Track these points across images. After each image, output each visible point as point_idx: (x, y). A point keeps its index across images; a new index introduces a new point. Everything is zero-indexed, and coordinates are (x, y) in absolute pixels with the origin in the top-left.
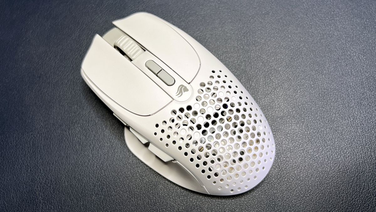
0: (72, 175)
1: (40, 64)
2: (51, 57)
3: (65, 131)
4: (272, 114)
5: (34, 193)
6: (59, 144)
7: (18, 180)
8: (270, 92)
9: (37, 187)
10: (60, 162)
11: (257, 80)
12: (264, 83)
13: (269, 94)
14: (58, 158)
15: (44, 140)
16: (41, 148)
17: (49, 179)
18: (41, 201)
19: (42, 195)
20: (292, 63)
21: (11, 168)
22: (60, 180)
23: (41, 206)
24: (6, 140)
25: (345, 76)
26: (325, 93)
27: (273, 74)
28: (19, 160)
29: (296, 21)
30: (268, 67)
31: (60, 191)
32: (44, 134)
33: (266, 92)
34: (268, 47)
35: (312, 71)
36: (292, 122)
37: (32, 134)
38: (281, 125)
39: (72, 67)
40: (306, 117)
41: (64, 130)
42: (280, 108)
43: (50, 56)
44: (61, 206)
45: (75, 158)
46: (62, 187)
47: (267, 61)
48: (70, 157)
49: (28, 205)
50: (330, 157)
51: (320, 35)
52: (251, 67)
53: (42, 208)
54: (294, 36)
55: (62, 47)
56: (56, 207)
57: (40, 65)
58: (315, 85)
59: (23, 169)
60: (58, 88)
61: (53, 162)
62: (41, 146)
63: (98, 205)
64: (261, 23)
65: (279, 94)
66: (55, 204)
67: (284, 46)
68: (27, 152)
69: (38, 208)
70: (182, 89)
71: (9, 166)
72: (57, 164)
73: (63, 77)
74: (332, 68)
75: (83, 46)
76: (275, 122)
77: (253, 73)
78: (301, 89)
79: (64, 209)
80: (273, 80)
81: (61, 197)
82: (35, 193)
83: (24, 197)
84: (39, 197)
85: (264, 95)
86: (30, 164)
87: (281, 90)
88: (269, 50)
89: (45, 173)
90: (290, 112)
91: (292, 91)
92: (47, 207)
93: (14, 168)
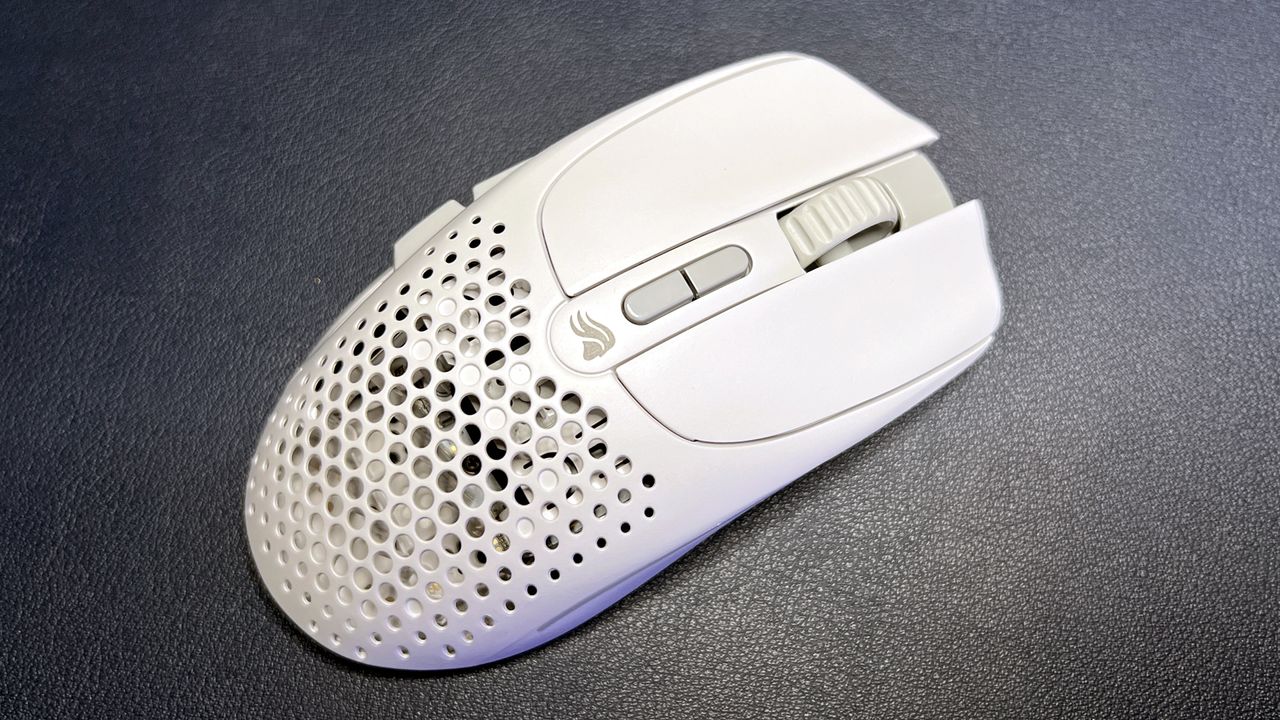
0: (198, 500)
1: (267, 84)
2: (313, 79)
3: (245, 345)
4: (958, 605)
5: (48, 501)
6: (206, 377)
7: (19, 436)
8: (987, 529)
9: (69, 488)
10: (180, 438)
11: (958, 467)
12: (977, 488)
13: (977, 534)
14: (181, 421)
15: (164, 340)
16: (140, 365)
17: (120, 478)
18: (59, 538)
19: (71, 519)
20: (1105, 464)
21: (15, 385)
22: (152, 499)
23: (52, 553)
24: (45, 285)
25: (1271, 593)
26: (1173, 618)
27: (1022, 471)
28: (52, 370)
29: (1185, 327)
30: (1016, 440)
31: (135, 533)
32: (171, 320)
33: (973, 522)
34: (1049, 372)
35: (1162, 523)
36: (1014, 665)
37: (132, 304)
38: (973, 660)
39: (366, 142)
40: (1072, 671)
41: (244, 337)
42: (994, 599)
43: (311, 71)
44: (114, 588)
45: (235, 449)
46: (148, 525)
47: (1024, 415)
48: (219, 437)
49: (12, 530)
51: (1244, 410)
52: (960, 412)
53: (52, 563)
54: (1152, 372)
55: (365, 60)
56: (99, 581)
57: (267, 88)
58: (1152, 575)
59: (53, 404)
60: (288, 190)
61: (158, 430)
62: (143, 356)
63: (235, 639)
64: (1062, 277)
65: (1014, 551)
66: (98, 571)
67: (1104, 391)
68: (92, 355)
69: (39, 557)
71: (11, 375)
72: (166, 439)
73: (321, 160)
74: (1237, 543)
75: (433, 90)
76: (959, 639)
77: (958, 434)
78: (1096, 565)
79: (121, 602)
80: (1016, 492)
81: (128, 557)
82: (53, 503)
83: (12, 499)
84: (61, 523)
85: (960, 528)
86: (82, 399)
87: (1027, 538)
88: (1047, 383)
89: (115, 453)
90: (1025, 629)
91: (1060, 560)
92: (71, 568)
93: (26, 388)
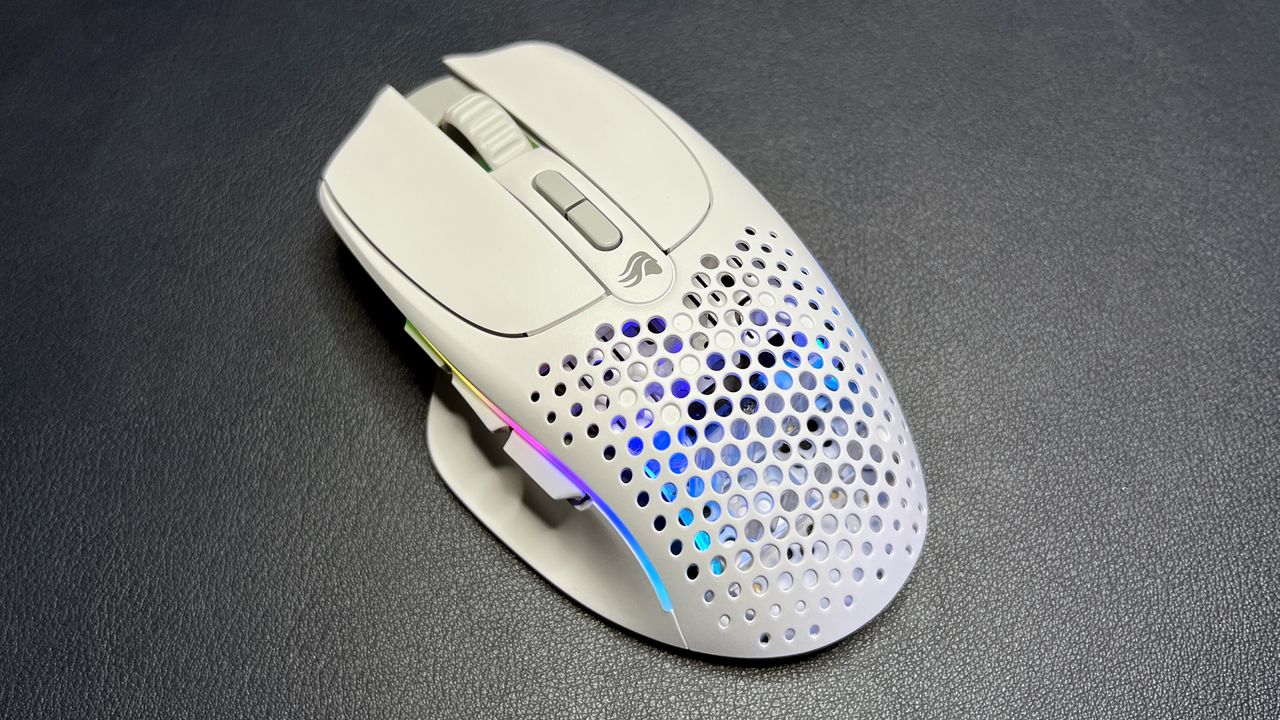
0: (226, 576)
1: (161, 204)
2: (202, 187)
3: (221, 428)
4: (926, 423)
5: (84, 628)
6: (195, 468)
7: (35, 581)
8: (925, 354)
9: (100, 609)
10: (189, 528)
11: (882, 313)
12: (904, 324)
13: (919, 360)
14: (185, 515)
15: (145, 452)
16: (129, 480)
17: (145, 584)
18: (106, 657)
19: (111, 636)
20: (1001, 267)
21: (17, 538)
22: (181, 591)
23: (104, 674)
24: (15, 442)
25: (1177, 322)
26: (1107, 369)
27: (936, 296)
28: (48, 514)
29: (1022, 138)
30: (920, 273)
31: (176, 627)
32: (144, 432)
33: (911, 352)
34: (925, 211)
35: (1067, 298)
36: (992, 455)
37: (103, 431)
38: (956, 464)
39: (269, 223)
40: (1042, 442)
41: (218, 422)
42: (953, 408)
43: (197, 182)
44: (173, 681)
45: (243, 522)
46: (186, 616)
47: (919, 252)
48: (225, 514)
49: (58, 666)
50: (1118, 579)
51: (1097, 186)
52: (865, 269)
53: (106, 681)
54: (1011, 182)
55: (243, 157)
56: (157, 681)
57: (162, 208)
58: (1076, 341)
59: (59, 542)
60: (212, 286)
61: (166, 529)
62: (130, 473)
63: (303, 684)
64: (907, 132)
65: (955, 362)
66: (153, 671)
67: (977, 210)
68: (81, 487)
69: (93, 681)
70: (642, 266)
71: (9, 531)
72: (176, 535)
73: (233, 251)
74: (1133, 291)
75: (314, 161)
76: (938, 450)
77: (870, 286)
78: (1027, 350)
79: (184, 691)
80: (937, 316)
81: (177, 649)
82: (89, 627)
83: (48, 639)
84: (103, 643)
85: (902, 360)
86: (84, 528)
87: (961, 348)
88: (928, 220)
89: (132, 563)
90: (989, 422)
91: (995, 356)
92: (126, 679)
93: (28, 537)
